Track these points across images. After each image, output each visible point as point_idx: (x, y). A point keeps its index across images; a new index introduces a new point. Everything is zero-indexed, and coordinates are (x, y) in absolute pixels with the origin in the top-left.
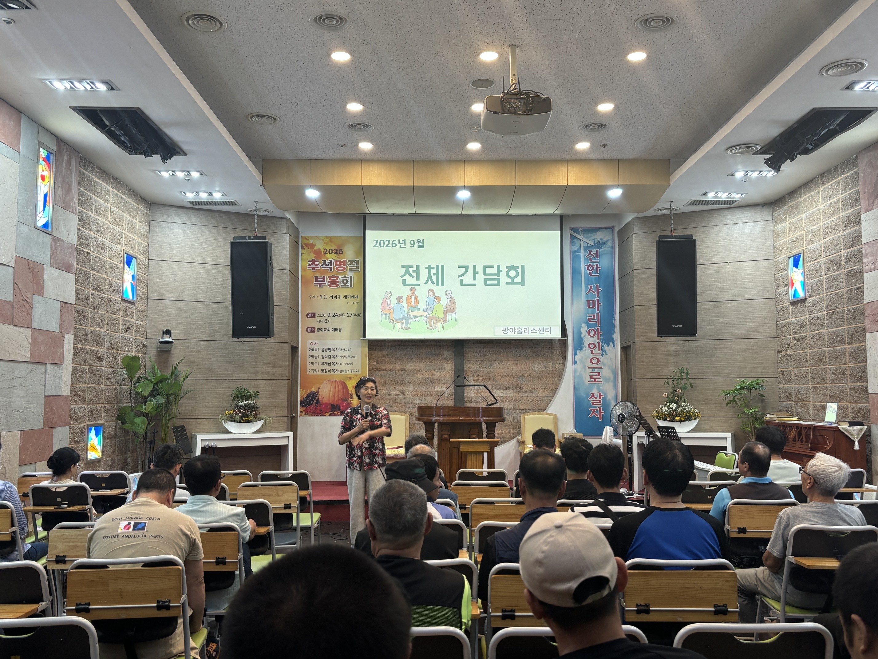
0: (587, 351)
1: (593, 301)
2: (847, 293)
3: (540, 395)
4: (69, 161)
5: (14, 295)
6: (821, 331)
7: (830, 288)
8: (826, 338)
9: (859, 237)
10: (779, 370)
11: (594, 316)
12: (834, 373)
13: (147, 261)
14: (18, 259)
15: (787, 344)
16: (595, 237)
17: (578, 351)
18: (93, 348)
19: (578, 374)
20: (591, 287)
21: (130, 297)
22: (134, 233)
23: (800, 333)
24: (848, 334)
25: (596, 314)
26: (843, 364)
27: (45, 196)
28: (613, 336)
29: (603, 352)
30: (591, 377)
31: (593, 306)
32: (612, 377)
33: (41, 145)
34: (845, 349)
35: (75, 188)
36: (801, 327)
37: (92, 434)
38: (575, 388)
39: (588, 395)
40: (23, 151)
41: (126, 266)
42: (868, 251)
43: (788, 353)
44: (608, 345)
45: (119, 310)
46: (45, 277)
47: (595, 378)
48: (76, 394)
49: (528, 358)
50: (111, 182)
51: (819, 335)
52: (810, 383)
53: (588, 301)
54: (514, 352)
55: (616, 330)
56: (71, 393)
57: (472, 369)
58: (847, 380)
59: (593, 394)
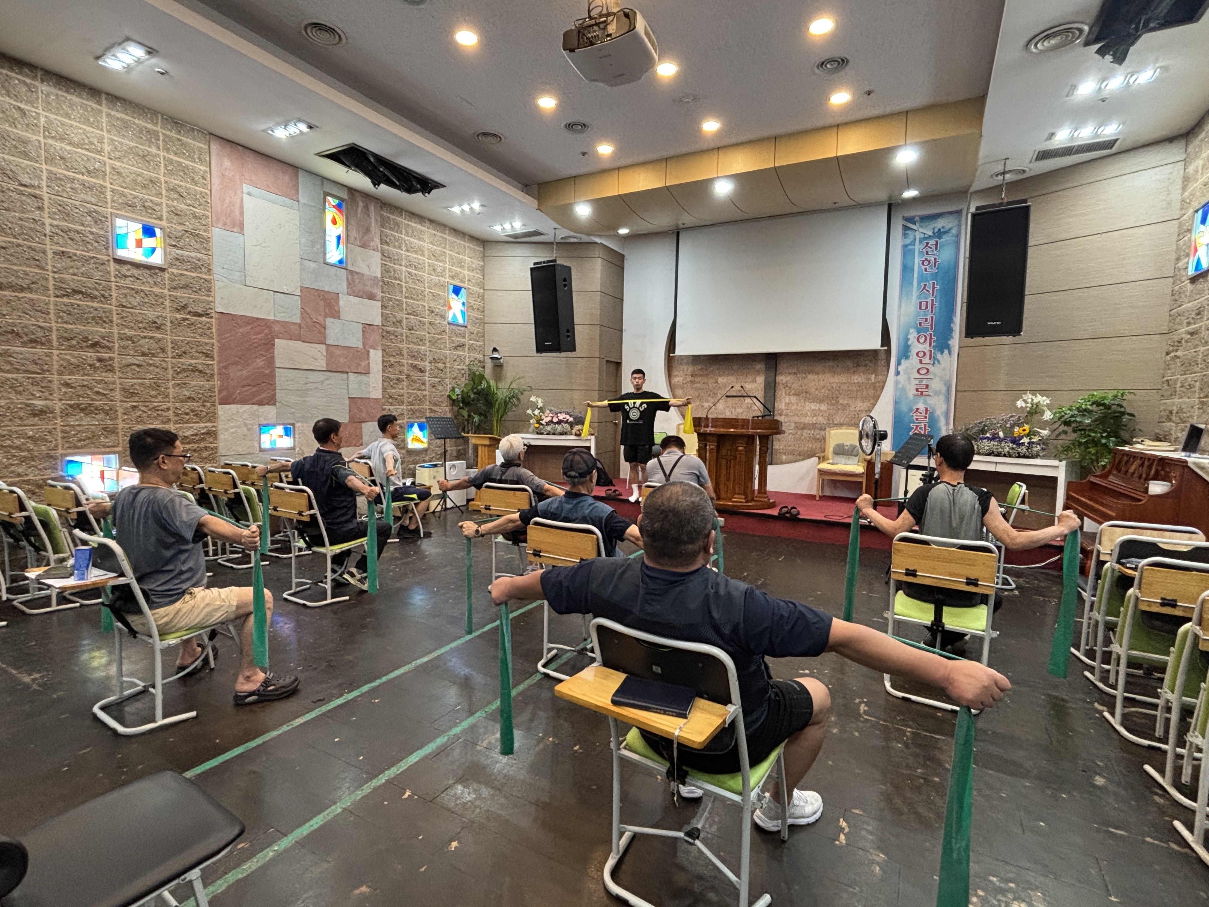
0: (914, 361)
1: (927, 303)
3: (858, 409)
4: (366, 207)
5: (303, 318)
10: (1165, 379)
11: (926, 320)
13: (482, 291)
14: (303, 289)
15: (1178, 341)
16: (936, 225)
17: (903, 361)
18: (410, 362)
19: (900, 386)
20: (925, 285)
21: (461, 321)
22: (462, 267)
23: (1195, 323)
25: (929, 317)
27: (339, 238)
28: (950, 342)
29: (935, 361)
30: (917, 390)
31: (927, 308)
32: (944, 389)
33: (326, 194)
35: (375, 229)
36: (1198, 314)
37: (416, 428)
38: (896, 403)
39: (911, 410)
40: (302, 200)
41: (454, 296)
43: (1179, 353)
44: (942, 353)
45: (444, 331)
46: (341, 303)
47: (920, 392)
48: (391, 397)
49: (848, 370)
50: (427, 224)
53: (921, 303)
54: (831, 363)
55: (953, 335)
56: (383, 397)
57: (784, 381)
59: (917, 409)
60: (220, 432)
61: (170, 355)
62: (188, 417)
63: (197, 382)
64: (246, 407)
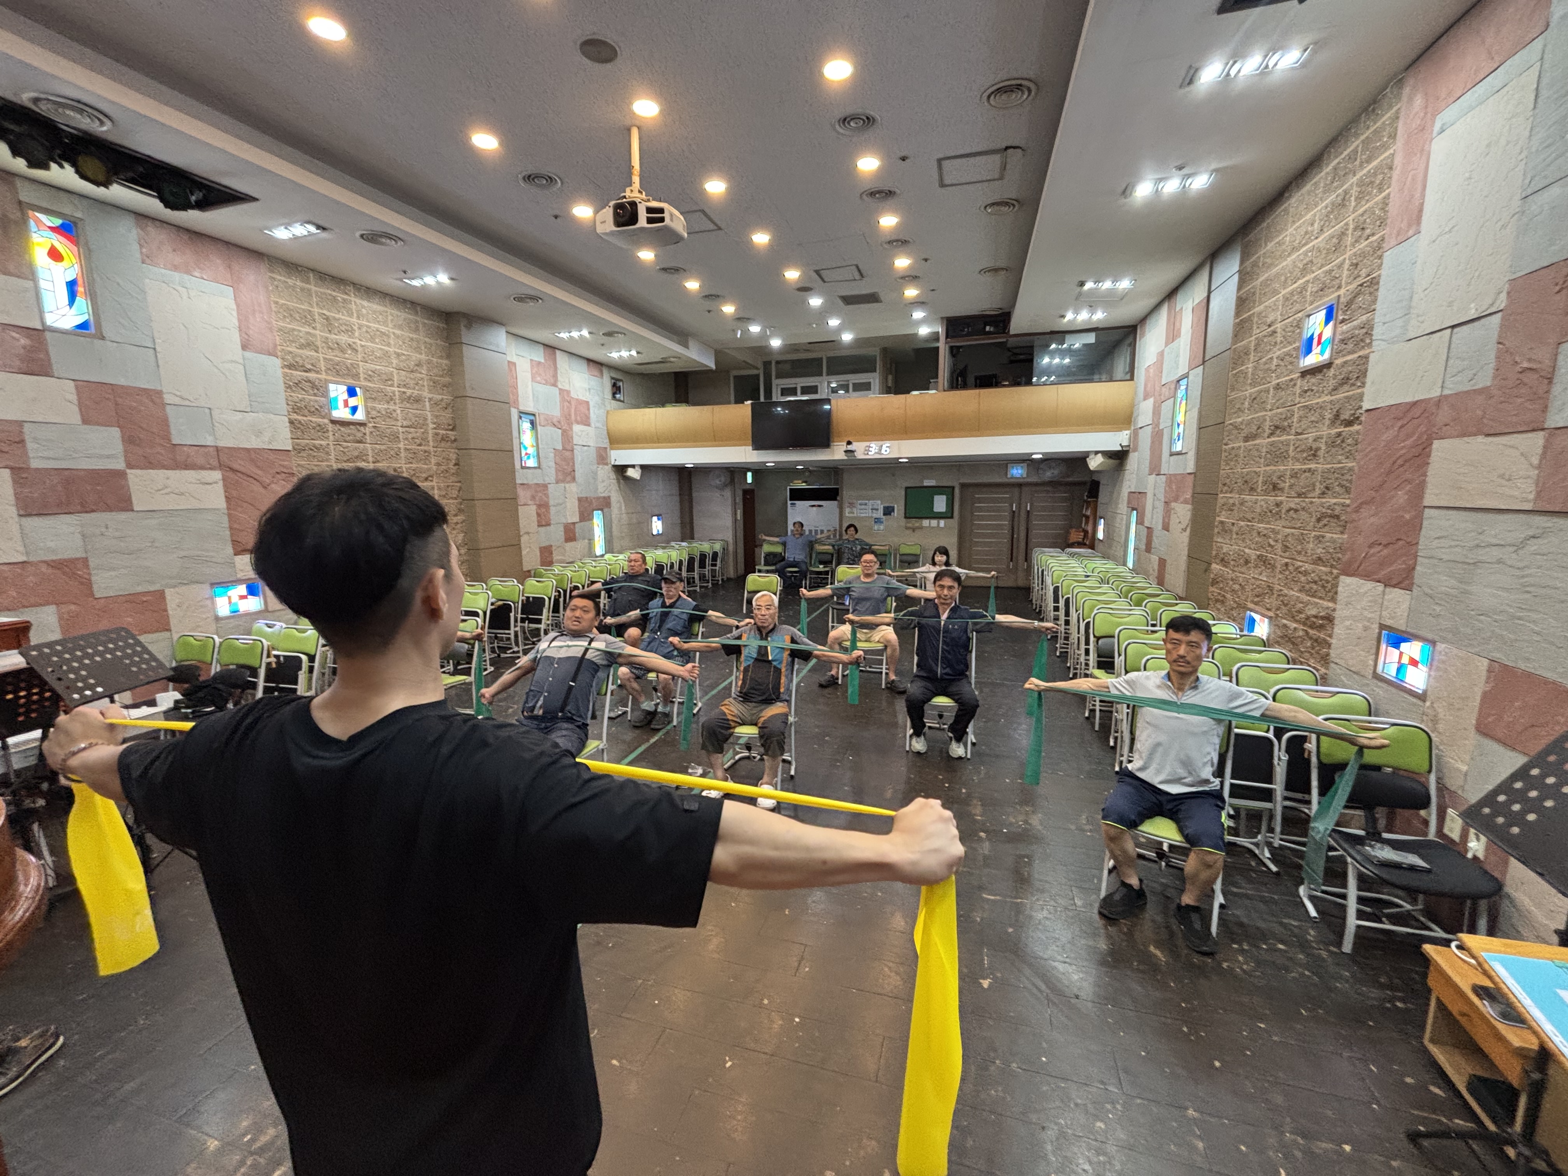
5: (1497, 370)
14: (1513, 286)
60: (1336, 622)
61: (1318, 492)
62: (1315, 587)
63: (1333, 535)
64: (1370, 585)
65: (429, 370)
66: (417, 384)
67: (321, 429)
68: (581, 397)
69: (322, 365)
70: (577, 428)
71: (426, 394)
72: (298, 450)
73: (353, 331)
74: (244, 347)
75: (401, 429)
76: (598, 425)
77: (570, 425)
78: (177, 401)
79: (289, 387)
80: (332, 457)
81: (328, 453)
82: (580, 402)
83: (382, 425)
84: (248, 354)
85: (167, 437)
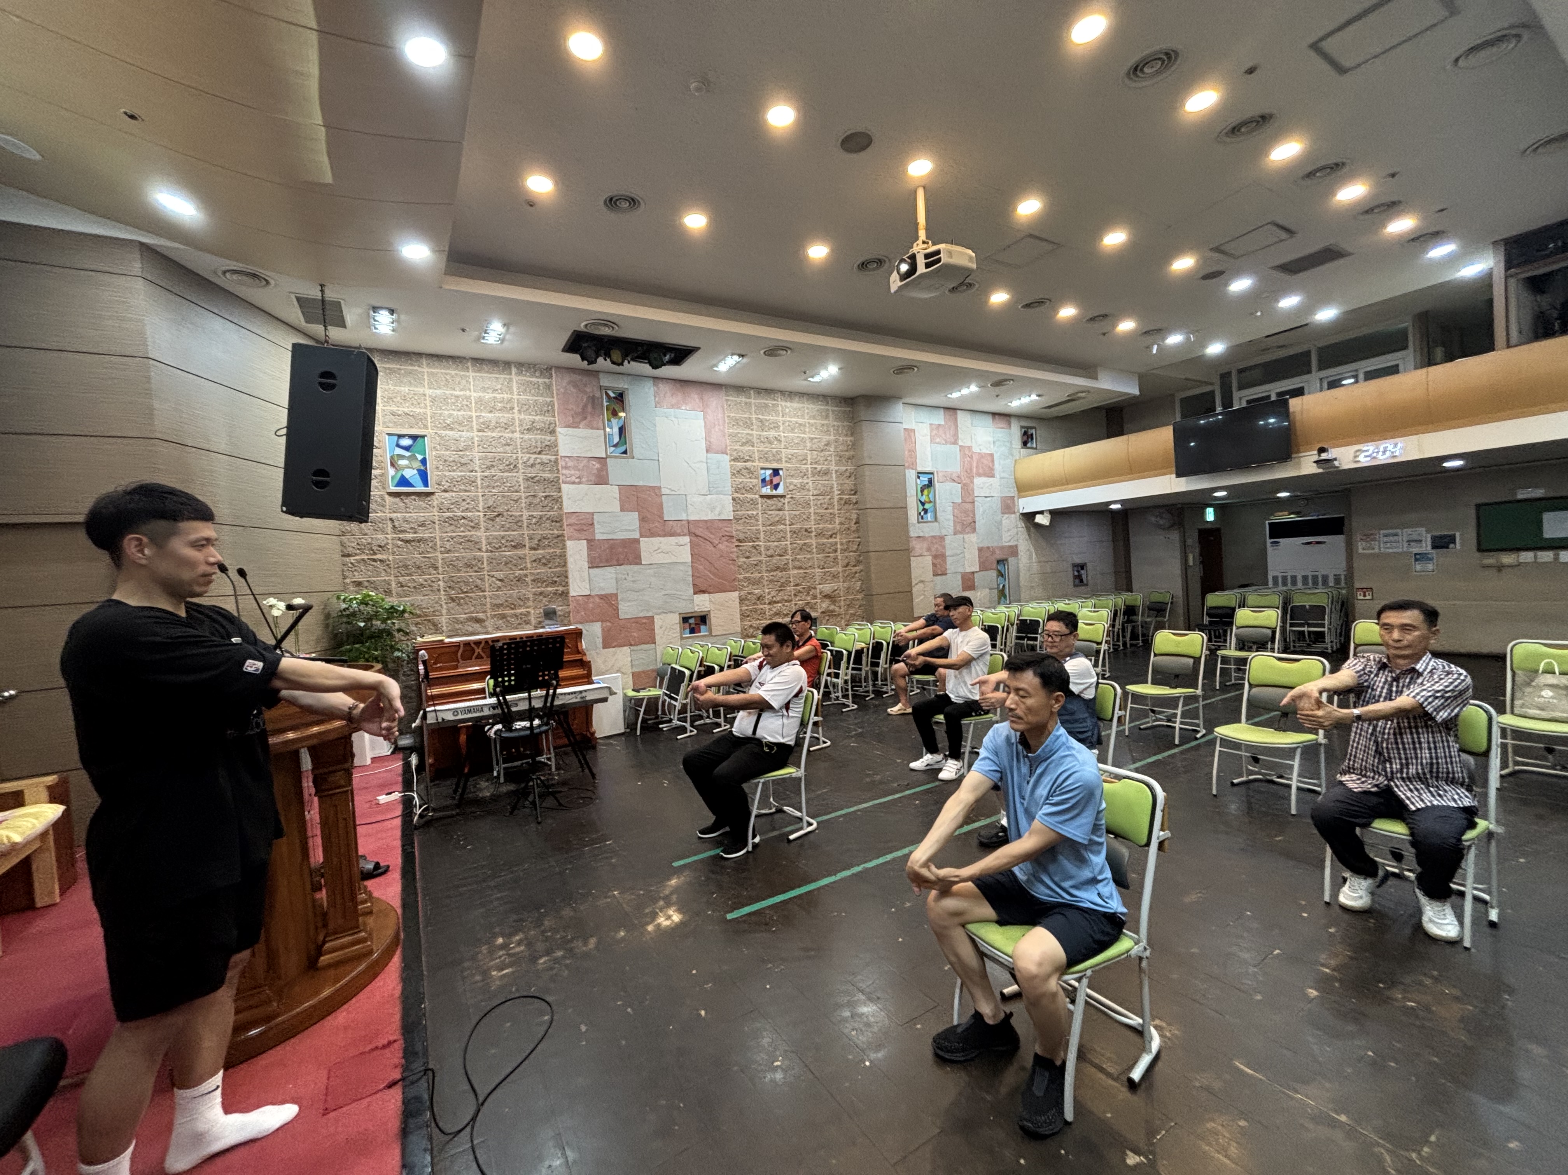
2: (527, 498)
6: (472, 533)
7: (493, 488)
8: (484, 542)
9: (552, 447)
10: (348, 581)
12: (501, 580)
15: (380, 546)
23: (415, 533)
24: (531, 539)
26: (521, 569)
34: (525, 555)
36: (419, 526)
42: (570, 464)
43: (378, 557)
51: (464, 537)
52: (442, 593)
58: (527, 585)
65: (836, 447)
66: (826, 460)
67: (753, 503)
68: (985, 451)
69: (756, 456)
70: (978, 481)
71: (833, 468)
72: (737, 519)
73: (778, 427)
74: (707, 451)
75: (812, 498)
76: (1003, 475)
77: (971, 478)
78: (668, 492)
79: (734, 474)
80: (760, 523)
81: (757, 520)
82: (981, 456)
83: (798, 496)
84: (709, 455)
85: (661, 516)
